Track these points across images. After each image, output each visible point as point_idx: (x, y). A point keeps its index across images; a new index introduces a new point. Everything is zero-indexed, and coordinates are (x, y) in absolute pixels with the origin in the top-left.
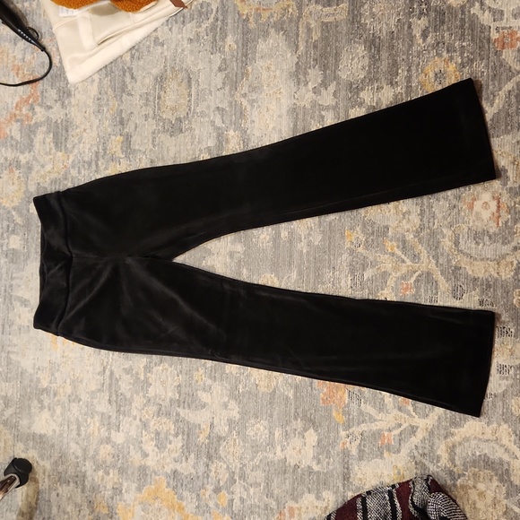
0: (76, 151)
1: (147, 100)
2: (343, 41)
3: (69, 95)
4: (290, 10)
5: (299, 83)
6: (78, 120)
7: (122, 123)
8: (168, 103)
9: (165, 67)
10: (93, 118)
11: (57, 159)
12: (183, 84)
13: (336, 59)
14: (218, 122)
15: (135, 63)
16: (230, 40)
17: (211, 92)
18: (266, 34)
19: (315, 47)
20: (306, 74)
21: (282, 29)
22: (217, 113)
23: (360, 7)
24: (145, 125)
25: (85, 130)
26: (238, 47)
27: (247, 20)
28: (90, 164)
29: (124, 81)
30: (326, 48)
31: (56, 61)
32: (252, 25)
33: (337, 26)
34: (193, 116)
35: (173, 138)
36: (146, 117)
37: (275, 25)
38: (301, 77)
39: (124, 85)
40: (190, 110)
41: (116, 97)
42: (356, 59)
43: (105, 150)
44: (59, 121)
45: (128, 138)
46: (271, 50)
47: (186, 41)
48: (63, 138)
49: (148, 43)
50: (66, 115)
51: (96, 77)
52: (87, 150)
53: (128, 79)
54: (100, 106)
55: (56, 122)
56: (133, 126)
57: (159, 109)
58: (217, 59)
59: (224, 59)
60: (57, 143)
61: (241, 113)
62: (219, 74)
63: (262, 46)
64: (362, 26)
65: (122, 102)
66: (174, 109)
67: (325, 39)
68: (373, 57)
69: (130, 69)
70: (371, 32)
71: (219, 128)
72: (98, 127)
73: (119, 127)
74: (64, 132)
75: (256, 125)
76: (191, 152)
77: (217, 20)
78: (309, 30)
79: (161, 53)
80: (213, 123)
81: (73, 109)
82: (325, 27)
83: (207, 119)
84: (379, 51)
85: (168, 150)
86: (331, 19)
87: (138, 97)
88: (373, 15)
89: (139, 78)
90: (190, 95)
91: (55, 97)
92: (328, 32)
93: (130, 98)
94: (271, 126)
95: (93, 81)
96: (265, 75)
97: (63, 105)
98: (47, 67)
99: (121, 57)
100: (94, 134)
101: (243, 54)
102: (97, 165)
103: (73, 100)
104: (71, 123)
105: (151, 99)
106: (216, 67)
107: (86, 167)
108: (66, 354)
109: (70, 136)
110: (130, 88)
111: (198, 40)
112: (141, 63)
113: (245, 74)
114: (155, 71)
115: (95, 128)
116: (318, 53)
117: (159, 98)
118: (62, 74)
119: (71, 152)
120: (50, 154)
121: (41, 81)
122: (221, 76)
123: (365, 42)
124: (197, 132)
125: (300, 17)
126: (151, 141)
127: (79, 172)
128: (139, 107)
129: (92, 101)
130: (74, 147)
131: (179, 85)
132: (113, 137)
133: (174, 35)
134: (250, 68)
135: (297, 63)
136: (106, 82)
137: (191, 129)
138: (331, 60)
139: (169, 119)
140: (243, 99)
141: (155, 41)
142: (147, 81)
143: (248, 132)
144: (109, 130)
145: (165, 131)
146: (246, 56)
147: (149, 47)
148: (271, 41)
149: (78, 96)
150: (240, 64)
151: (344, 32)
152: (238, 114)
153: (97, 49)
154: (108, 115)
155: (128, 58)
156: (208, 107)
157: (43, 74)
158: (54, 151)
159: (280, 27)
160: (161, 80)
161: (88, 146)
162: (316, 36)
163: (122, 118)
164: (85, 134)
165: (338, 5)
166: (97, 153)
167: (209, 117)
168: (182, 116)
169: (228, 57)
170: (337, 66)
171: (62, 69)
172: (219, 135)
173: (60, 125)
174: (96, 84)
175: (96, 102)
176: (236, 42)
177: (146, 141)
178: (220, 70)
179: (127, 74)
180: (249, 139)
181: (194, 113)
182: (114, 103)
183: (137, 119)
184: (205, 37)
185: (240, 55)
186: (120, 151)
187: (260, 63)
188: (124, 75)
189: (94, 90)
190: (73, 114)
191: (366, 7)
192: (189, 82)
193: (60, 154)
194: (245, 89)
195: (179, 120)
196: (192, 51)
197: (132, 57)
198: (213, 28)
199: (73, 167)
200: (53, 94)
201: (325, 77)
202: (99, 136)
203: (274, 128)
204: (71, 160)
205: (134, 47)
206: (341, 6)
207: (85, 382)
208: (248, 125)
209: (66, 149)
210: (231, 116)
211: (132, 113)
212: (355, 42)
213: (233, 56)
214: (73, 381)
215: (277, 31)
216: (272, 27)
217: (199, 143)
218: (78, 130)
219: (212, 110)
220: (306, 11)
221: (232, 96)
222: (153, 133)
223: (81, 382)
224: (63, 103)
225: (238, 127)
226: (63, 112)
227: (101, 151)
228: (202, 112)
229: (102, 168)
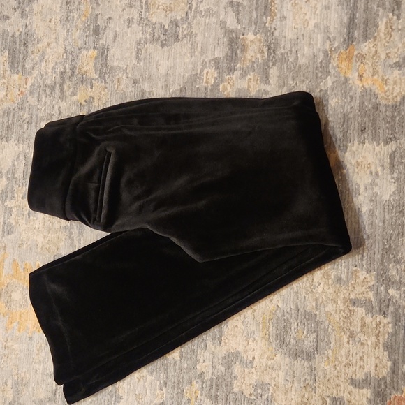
0: (36, 72)
6: (40, 33)
7: (97, 32)
10: (59, 27)
11: (12, 83)
14: (231, 22)
22: (229, 9)
24: (126, 33)
25: (48, 44)
28: (53, 88)
34: (195, 17)
35: (166, 48)
36: (130, 21)
40: (190, 8)
43: (73, 69)
44: (18, 34)
45: (104, 52)
48: (21, 56)
50: (26, 25)
52: (50, 71)
54: (69, 11)
55: (13, 36)
56: (111, 36)
57: (148, 10)
60: (13, 63)
61: (266, 7)
65: (98, 4)
66: (168, 9)
71: (232, 31)
72: (66, 39)
73: (92, 38)
74: (22, 48)
75: (289, 22)
76: (190, 67)
80: (223, 24)
81: (34, 17)
83: (214, 20)
85: (158, 65)
94: (312, 23)
97: (23, 14)
100: (61, 49)
102: (62, 90)
104: (32, 35)
107: (48, 92)
108: (9, 344)
109: (30, 54)
115: (61, 41)
119: (30, 73)
120: (4, 77)
124: (199, 38)
126: (134, 54)
127: (39, 100)
128: (120, 9)
129: (59, 5)
130: (33, 67)
132: (84, 52)
137: (191, 35)
139: (161, 24)
143: (276, 33)
144: (80, 42)
145: (154, 39)
152: (262, 8)
154: (80, 24)
158: (8, 73)
161: (51, 65)
163: (97, 26)
164: (48, 50)
166: (63, 73)
167: (218, 17)
168: (179, 18)
172: (232, 41)
173: (18, 40)
175: (65, 6)
177: (127, 55)
180: (276, 44)
181: (196, 12)
183: (117, 26)
186: (92, 70)
190: (34, 25)
193: (16, 77)
195: (175, 23)
199: (31, 93)
202: (66, 51)
203: (316, 26)
204: (29, 84)
207: (32, 385)
208: (277, 23)
209: (24, 69)
210: (251, 12)
211: (110, 18)
214: (16, 383)
217: (202, 53)
218: (40, 45)
219: (222, 6)
222: (139, 43)
223: (26, 385)
224: (23, 10)
225: (260, 27)
226: (22, 22)
227: (68, 70)
228: (208, 10)
229: (68, 93)
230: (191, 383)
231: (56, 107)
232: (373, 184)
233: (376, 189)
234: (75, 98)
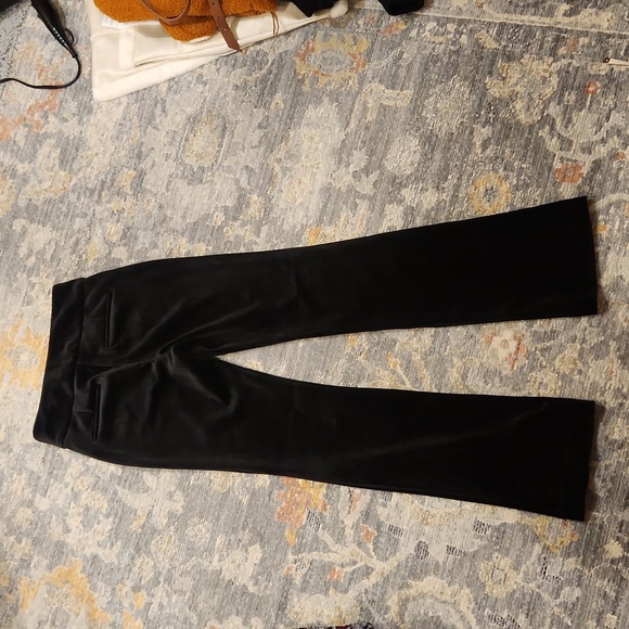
0: (81, 175)
1: (173, 138)
2: (399, 129)
3: (90, 111)
4: (351, 82)
5: (340, 163)
6: (91, 142)
7: (139, 156)
8: (195, 148)
9: (201, 108)
10: (109, 143)
11: (58, 177)
12: (216, 132)
13: (386, 148)
14: (244, 182)
15: (170, 95)
16: (279, 97)
17: (244, 148)
18: (319, 101)
19: (367, 128)
20: (350, 154)
21: (337, 100)
22: (244, 171)
23: (425, 98)
24: (163, 165)
25: (97, 154)
26: (285, 107)
27: (302, 81)
28: (92, 192)
29: (153, 112)
30: (378, 133)
31: (85, 71)
32: (306, 88)
33: (395, 112)
34: (218, 169)
35: (191, 187)
36: (167, 157)
37: (330, 94)
38: (344, 156)
39: (153, 116)
40: (216, 161)
41: (140, 126)
42: (407, 152)
43: (113, 181)
44: (72, 137)
45: (141, 175)
46: (320, 119)
47: (231, 86)
48: (71, 157)
49: (190, 78)
50: (81, 133)
51: (125, 101)
52: (93, 177)
53: (158, 111)
54: (120, 132)
55: (68, 138)
56: (151, 164)
57: (184, 152)
58: (260, 114)
59: (267, 117)
60: (62, 161)
61: (271, 179)
62: (258, 131)
63: (311, 113)
64: (422, 119)
65: (145, 134)
66: (199, 156)
67: (380, 123)
68: (426, 155)
69: (164, 101)
70: (430, 128)
71: (243, 189)
72: (112, 155)
73: (134, 160)
74: (73, 150)
75: (284, 195)
76: (206, 207)
77: (271, 73)
78: (365, 109)
79: (202, 93)
80: (237, 181)
81: (90, 128)
82: (383, 109)
83: (232, 176)
84: (433, 150)
85: (182, 198)
86: (391, 103)
87: (164, 134)
88: (436, 111)
89: (170, 113)
90: (221, 145)
91: (74, 110)
92: (385, 116)
93: (155, 131)
94: (299, 201)
95: (120, 104)
96: (306, 145)
97: (80, 122)
98: (74, 76)
99: (157, 85)
100: (106, 161)
101: (288, 116)
102: (100, 196)
103: (92, 118)
104: (84, 142)
105: (178, 139)
106: (256, 123)
107: (88, 194)
108: (9, 396)
109: (79, 157)
110: (158, 121)
111: (244, 89)
112: (177, 97)
113: (285, 138)
114: (189, 110)
115: (108, 155)
116: (369, 136)
117: (187, 140)
118: (88, 88)
119: (76, 174)
120: (52, 171)
121: (63, 90)
122: (259, 133)
123: (421, 137)
124: (218, 187)
125: (358, 93)
126: (165, 184)
127: (78, 199)
128: (162, 144)
129: (113, 124)
130: (80, 169)
131: (212, 132)
132: (125, 170)
133: (220, 76)
134: (292, 133)
135: (344, 141)
136: (134, 108)
137: (212, 182)
138: (381, 147)
139: (191, 166)
140: (276, 164)
141: (198, 78)
142: (178, 118)
143: (273, 201)
144: (124, 161)
145: (184, 177)
146: (291, 119)
147: (190, 83)
148: (322, 110)
149: (99, 115)
150: (282, 126)
151: (401, 120)
152: (267, 178)
153: (132, 71)
154: (126, 145)
155: (164, 89)
156: (237, 164)
157: (68, 82)
158: (57, 168)
159: (335, 97)
160: (193, 121)
161: (96, 173)
162: (371, 117)
163: (141, 152)
164: (95, 159)
165: (402, 90)
166: (103, 182)
167: (235, 175)
168: (206, 166)
169: (272, 115)
170: (384, 155)
171: (89, 82)
172: (240, 196)
173: (71, 142)
174: (122, 108)
175: (118, 127)
176: (285, 102)
177: (160, 183)
178: (260, 126)
179: (159, 106)
180: (271, 209)
181: (220, 165)
182: (136, 133)
183: (156, 157)
184: (253, 88)
185: (285, 116)
186: (129, 187)
187: (304, 130)
188: (156, 106)
189: (118, 113)
190: (88, 134)
191: (431, 99)
192: (224, 130)
193: (62, 173)
194: (281, 154)
195: (202, 169)
196: (234, 99)
197: (169, 89)
198: (264, 80)
199: (73, 191)
200: (72, 106)
201: (370, 163)
202: (110, 165)
203: (301, 204)
204: (72, 183)
205: (174, 78)
206: (405, 92)
207: (22, 431)
208: (275, 193)
209: (71, 169)
210: (259, 179)
211: (153, 148)
212: (410, 134)
213: (277, 116)
214: (9, 428)
215: (331, 101)
216: (327, 95)
217: (217, 199)
218: (89, 153)
219: (240, 167)
220: (367, 87)
221: (266, 158)
222: (171, 176)
223: (18, 430)
224: (81, 118)
225: (263, 193)
226: (78, 129)
227: (108, 181)
228: (228, 167)
229: (105, 200)
231: (92, 209)
234: (109, 205)
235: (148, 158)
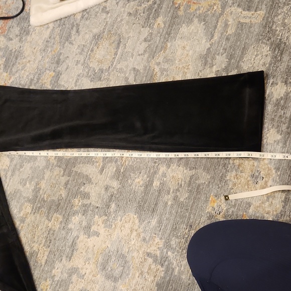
0: (17, 75)
1: (83, 50)
2: (253, 39)
3: (28, 33)
4: (215, 7)
5: (205, 64)
6: (27, 53)
7: (58, 62)
8: (97, 56)
9: (104, 29)
10: (38, 54)
12: (113, 45)
13: (242, 53)
15: (83, 22)
16: (160, 20)
17: (133, 55)
18: (190, 21)
19: (228, 39)
20: (213, 58)
21: (204, 20)
22: (132, 72)
23: (275, 16)
24: (74, 68)
25: (29, 61)
26: (165, 26)
27: (179, 8)
29: (70, 33)
30: (236, 42)
31: (26, 8)
32: (181, 13)
33: (250, 27)
34: (113, 70)
36: (78, 62)
37: (199, 17)
38: (209, 60)
39: (70, 35)
40: (112, 65)
41: (60, 42)
42: (260, 56)
43: (38, 79)
44: (14, 50)
45: (58, 75)
46: (191, 34)
47: (126, 14)
48: (12, 64)
49: (97, 10)
50: (20, 47)
51: (51, 26)
52: (25, 76)
53: (74, 32)
54: (47, 46)
55: (11, 51)
56: (65, 67)
57: (89, 59)
58: (146, 32)
59: (151, 33)
60: (6, 66)
61: (151, 77)
62: (143, 44)
63: (184, 29)
64: (272, 31)
65: (64, 47)
66: (100, 62)
67: (238, 35)
68: (276, 57)
69: (78, 25)
70: (280, 38)
72: (40, 61)
73: (54, 65)
74: (14, 59)
77: (155, 3)
78: (226, 25)
79: (105, 19)
80: (126, 79)
81: (26, 44)
82: (241, 25)
83: (123, 75)
84: (282, 54)
86: (248, 21)
87: (76, 47)
88: (284, 25)
89: (82, 33)
90: (116, 54)
91: (17, 33)
92: (242, 30)
93: (71, 45)
95: (48, 28)
96: (179, 52)
97: (20, 40)
98: (19, 11)
99: (74, 15)
100: (35, 66)
101: (167, 32)
103: (29, 38)
104: (22, 54)
105: (86, 50)
106: (142, 38)
109: (17, 63)
110: (73, 38)
111: (135, 15)
112: (87, 22)
113: (164, 48)
114: (95, 31)
115: (37, 62)
116: (229, 45)
117: (92, 51)
118: (27, 19)
119: (14, 75)
121: (12, 20)
122: (145, 45)
123: (272, 44)
125: (221, 14)
126: (75, 81)
128: (75, 54)
129: (42, 41)
130: (17, 72)
131: (110, 45)
132: (48, 72)
133: (119, 7)
134: (169, 45)
135: (209, 49)
136: (57, 30)
137: (108, 79)
138: (239, 52)
139: (94, 69)
140: (156, 67)
141: (103, 9)
142: (87, 36)
144: (47, 65)
145: (88, 76)
146: (169, 34)
147: (97, 12)
148: (193, 28)
149: (33, 36)
150: (162, 40)
151: (255, 33)
153: (58, 4)
154: (50, 55)
155: (79, 17)
156: (127, 66)
157: (15, 14)
158: (2, 71)
159: (203, 18)
160: (97, 38)
161: (27, 74)
162: (231, 31)
163: (59, 59)
164: (28, 64)
165: (256, 11)
166: (32, 80)
167: (125, 74)
168: (104, 68)
169: (155, 32)
170: (242, 57)
171: (29, 14)
173: (13, 53)
174: (49, 30)
175: (45, 43)
176: (165, 23)
177: (71, 80)
178: (145, 40)
179: (75, 28)
181: (114, 68)
182: (57, 47)
183: (70, 62)
184: (142, 14)
185: (164, 32)
186: (49, 83)
187: (178, 42)
188: (72, 28)
189: (47, 34)
190: (25, 48)
191: (280, 17)
192: (119, 44)
193: (5, 74)
194: (161, 59)
195: (102, 71)
196: (128, 22)
197: (82, 17)
198: (150, 8)
200: (16, 30)
201: (229, 64)
202: (37, 68)
204: (11, 81)
205: (86, 10)
206: (259, 12)
209: (11, 71)
210: (143, 77)
211: (68, 57)
212: (262, 42)
213: (159, 32)
215: (200, 21)
216: (197, 17)
218: (24, 60)
219: (129, 69)
220: (228, 10)
221: (148, 62)
222: (79, 76)
224: (22, 38)
226: (19, 44)
227: (35, 79)
228: (121, 69)
230: (46, 280)
232: (178, 190)
233: (178, 194)
235: (64, 64)
